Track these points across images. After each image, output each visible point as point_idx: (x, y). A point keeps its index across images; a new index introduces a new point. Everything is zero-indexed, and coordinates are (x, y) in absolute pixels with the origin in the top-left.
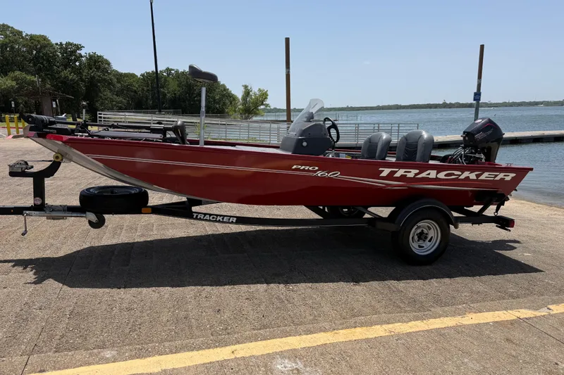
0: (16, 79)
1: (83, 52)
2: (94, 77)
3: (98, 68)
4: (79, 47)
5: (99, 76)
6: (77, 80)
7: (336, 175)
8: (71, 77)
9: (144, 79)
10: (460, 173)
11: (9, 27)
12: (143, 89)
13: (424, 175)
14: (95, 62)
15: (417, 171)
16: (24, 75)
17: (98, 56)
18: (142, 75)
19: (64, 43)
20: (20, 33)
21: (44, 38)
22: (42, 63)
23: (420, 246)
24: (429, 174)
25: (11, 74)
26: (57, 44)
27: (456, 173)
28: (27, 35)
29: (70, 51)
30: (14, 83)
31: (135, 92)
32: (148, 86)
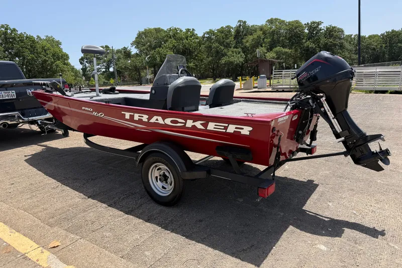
0: (277, 53)
1: (321, 26)
2: (327, 43)
3: (331, 36)
4: (319, 24)
5: (331, 42)
6: (316, 47)
7: (101, 115)
8: (310, 46)
9: (383, 38)
10: (184, 121)
11: (278, 19)
12: (381, 47)
13: (153, 120)
14: (331, 31)
15: (147, 117)
16: (282, 48)
17: (333, 27)
18: (382, 35)
19: (310, 22)
20: (283, 21)
21: (297, 22)
22: (294, 39)
23: (163, 187)
24: (157, 120)
25: (275, 49)
26: (305, 24)
27: (180, 120)
28: (287, 22)
29: (314, 27)
30: (274, 55)
31: (374, 49)
32: (386, 43)
